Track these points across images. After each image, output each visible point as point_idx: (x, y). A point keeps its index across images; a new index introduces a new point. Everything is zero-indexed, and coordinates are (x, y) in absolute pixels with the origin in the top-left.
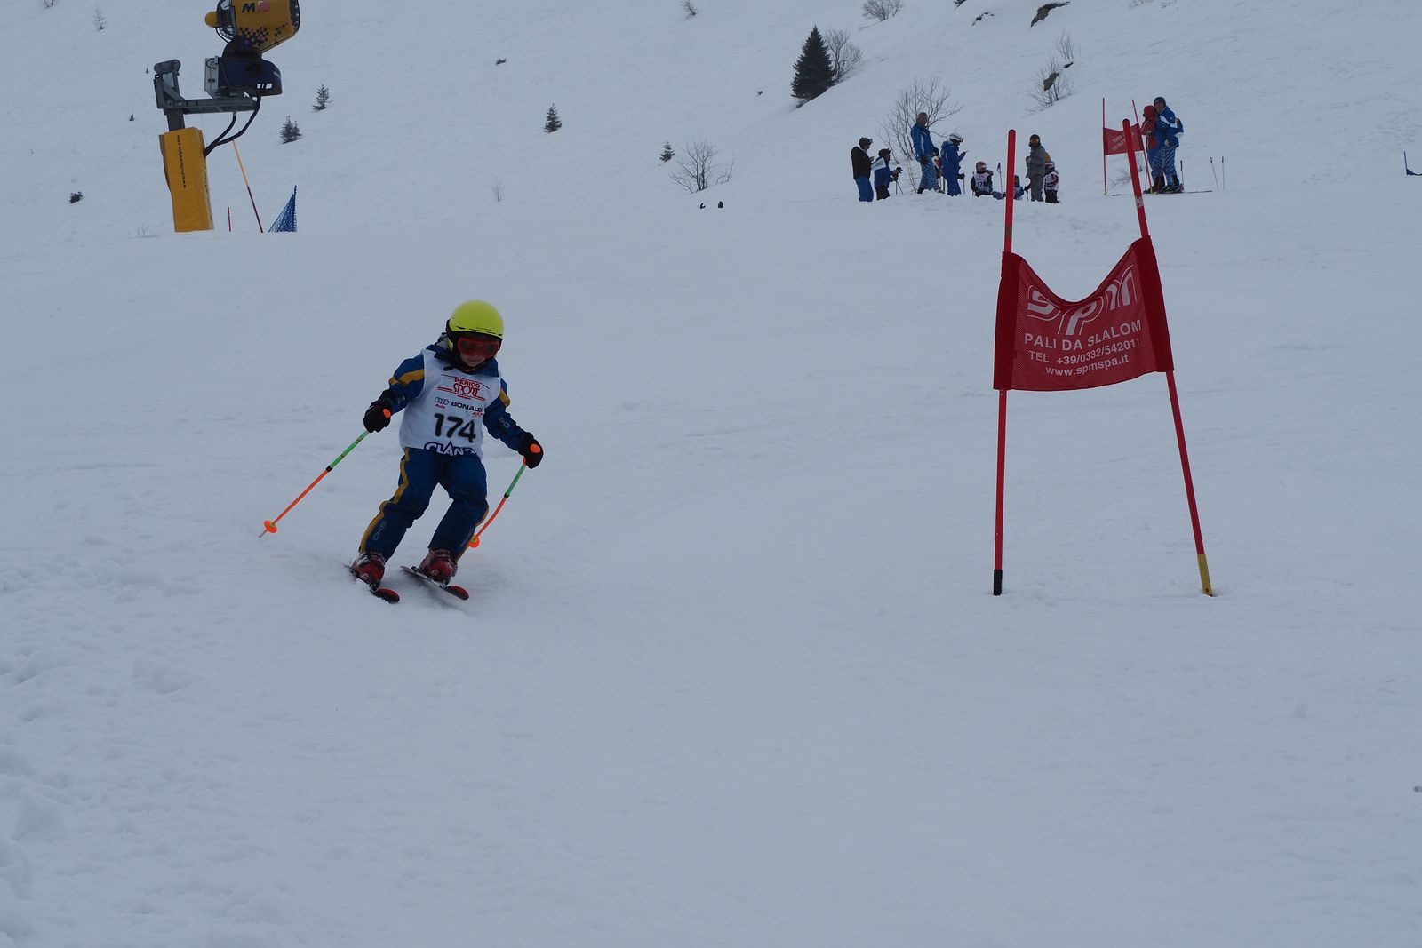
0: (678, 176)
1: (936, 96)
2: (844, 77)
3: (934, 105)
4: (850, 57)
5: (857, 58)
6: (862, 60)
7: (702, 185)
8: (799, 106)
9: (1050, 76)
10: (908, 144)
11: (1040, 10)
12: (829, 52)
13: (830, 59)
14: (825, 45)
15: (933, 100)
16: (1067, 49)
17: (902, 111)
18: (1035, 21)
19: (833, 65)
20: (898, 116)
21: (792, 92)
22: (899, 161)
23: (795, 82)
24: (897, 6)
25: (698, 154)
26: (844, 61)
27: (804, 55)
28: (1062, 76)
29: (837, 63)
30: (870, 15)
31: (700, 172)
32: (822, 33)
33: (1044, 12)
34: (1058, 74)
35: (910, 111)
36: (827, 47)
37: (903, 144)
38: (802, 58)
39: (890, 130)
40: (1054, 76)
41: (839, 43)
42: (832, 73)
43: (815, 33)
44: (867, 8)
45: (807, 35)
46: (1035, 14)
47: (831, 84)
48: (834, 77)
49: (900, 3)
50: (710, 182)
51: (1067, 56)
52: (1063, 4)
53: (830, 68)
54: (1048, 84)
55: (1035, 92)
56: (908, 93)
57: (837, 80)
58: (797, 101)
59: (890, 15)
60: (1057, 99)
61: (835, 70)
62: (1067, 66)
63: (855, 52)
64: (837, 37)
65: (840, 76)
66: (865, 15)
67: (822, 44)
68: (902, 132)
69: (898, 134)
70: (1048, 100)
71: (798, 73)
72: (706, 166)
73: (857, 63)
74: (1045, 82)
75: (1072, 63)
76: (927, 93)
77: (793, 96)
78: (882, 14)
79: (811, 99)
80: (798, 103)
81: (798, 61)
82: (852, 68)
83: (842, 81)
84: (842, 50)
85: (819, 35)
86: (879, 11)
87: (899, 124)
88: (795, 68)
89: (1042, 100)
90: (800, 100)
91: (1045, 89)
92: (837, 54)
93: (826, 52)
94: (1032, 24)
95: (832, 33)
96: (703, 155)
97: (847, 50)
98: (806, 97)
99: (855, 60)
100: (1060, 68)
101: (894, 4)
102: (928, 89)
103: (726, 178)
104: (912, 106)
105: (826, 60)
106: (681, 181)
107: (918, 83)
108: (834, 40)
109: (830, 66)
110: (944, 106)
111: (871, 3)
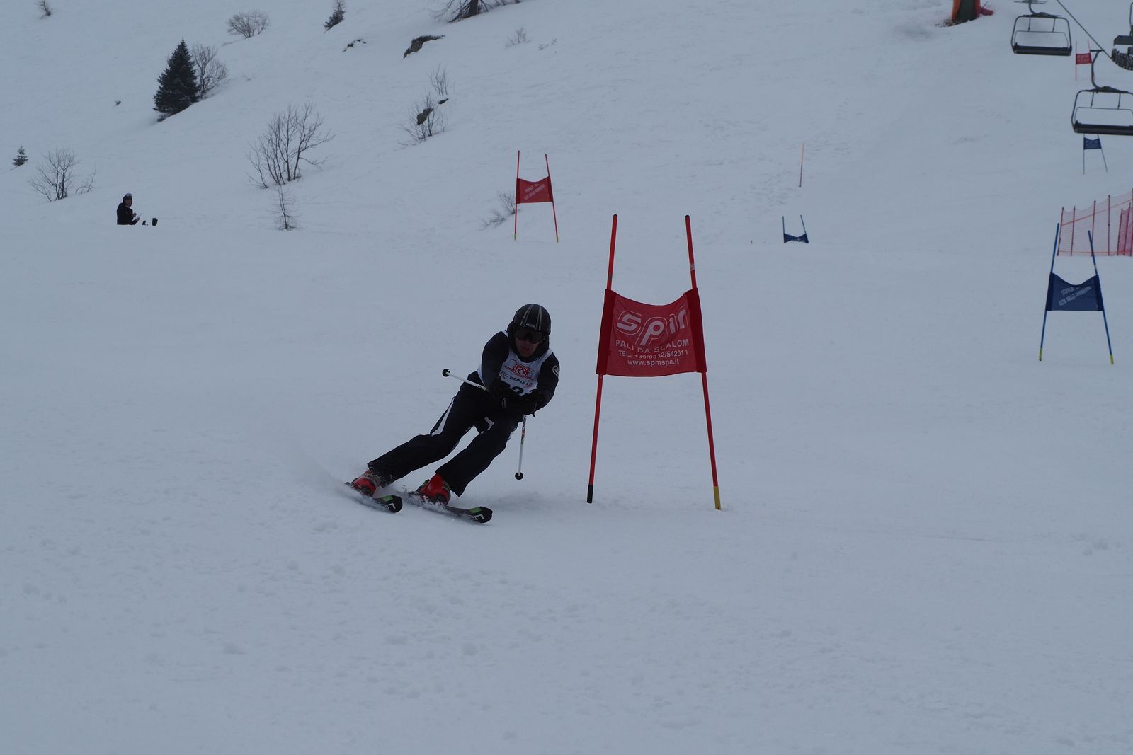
0: (36, 182)
1: (310, 122)
2: (208, 94)
3: (307, 132)
4: (216, 74)
5: (222, 75)
6: (228, 78)
7: (61, 194)
8: (160, 120)
9: (425, 111)
10: (277, 169)
11: (414, 42)
12: (195, 67)
13: (196, 74)
14: (192, 60)
15: (307, 127)
16: (441, 85)
17: (274, 136)
18: (408, 52)
19: (197, 81)
20: (270, 140)
21: (155, 106)
22: (267, 184)
23: (157, 95)
24: (263, 24)
25: (59, 161)
26: (209, 77)
27: (169, 68)
28: (437, 112)
29: (202, 79)
30: (235, 31)
31: (60, 181)
32: (190, 47)
33: (418, 44)
34: (432, 110)
35: (281, 135)
36: (193, 62)
37: (272, 168)
38: (167, 71)
39: (261, 154)
40: (428, 111)
41: (205, 57)
42: (197, 89)
43: (182, 47)
44: (232, 24)
46: (409, 45)
47: (195, 100)
48: (198, 94)
49: (267, 21)
50: (69, 192)
51: (441, 92)
52: (437, 38)
53: (195, 84)
54: (421, 119)
56: (282, 118)
57: (201, 97)
58: (158, 114)
59: (256, 32)
60: (430, 135)
61: (199, 87)
62: (442, 102)
63: (221, 69)
64: (203, 52)
65: (204, 92)
66: (230, 31)
67: (189, 58)
68: (273, 156)
69: (268, 157)
70: (421, 135)
71: (162, 86)
72: (67, 174)
73: (223, 80)
74: (419, 116)
75: (447, 100)
76: (300, 119)
77: (154, 109)
78: (247, 31)
79: (173, 114)
80: (160, 118)
81: (163, 74)
82: (217, 85)
83: (206, 98)
84: (208, 66)
85: (186, 50)
86: (244, 28)
87: (270, 147)
88: (159, 81)
89: (415, 135)
90: (162, 114)
91: (419, 123)
92: (203, 69)
93: (191, 67)
94: (405, 56)
95: (200, 48)
96: (64, 163)
97: (213, 67)
98: (169, 112)
99: (220, 78)
100: (435, 105)
101: (260, 22)
102: (301, 115)
103: (86, 189)
104: (284, 130)
105: (191, 75)
106: (40, 189)
107: (292, 107)
108: (200, 55)
109: (195, 81)
110: (316, 133)
111: (237, 19)
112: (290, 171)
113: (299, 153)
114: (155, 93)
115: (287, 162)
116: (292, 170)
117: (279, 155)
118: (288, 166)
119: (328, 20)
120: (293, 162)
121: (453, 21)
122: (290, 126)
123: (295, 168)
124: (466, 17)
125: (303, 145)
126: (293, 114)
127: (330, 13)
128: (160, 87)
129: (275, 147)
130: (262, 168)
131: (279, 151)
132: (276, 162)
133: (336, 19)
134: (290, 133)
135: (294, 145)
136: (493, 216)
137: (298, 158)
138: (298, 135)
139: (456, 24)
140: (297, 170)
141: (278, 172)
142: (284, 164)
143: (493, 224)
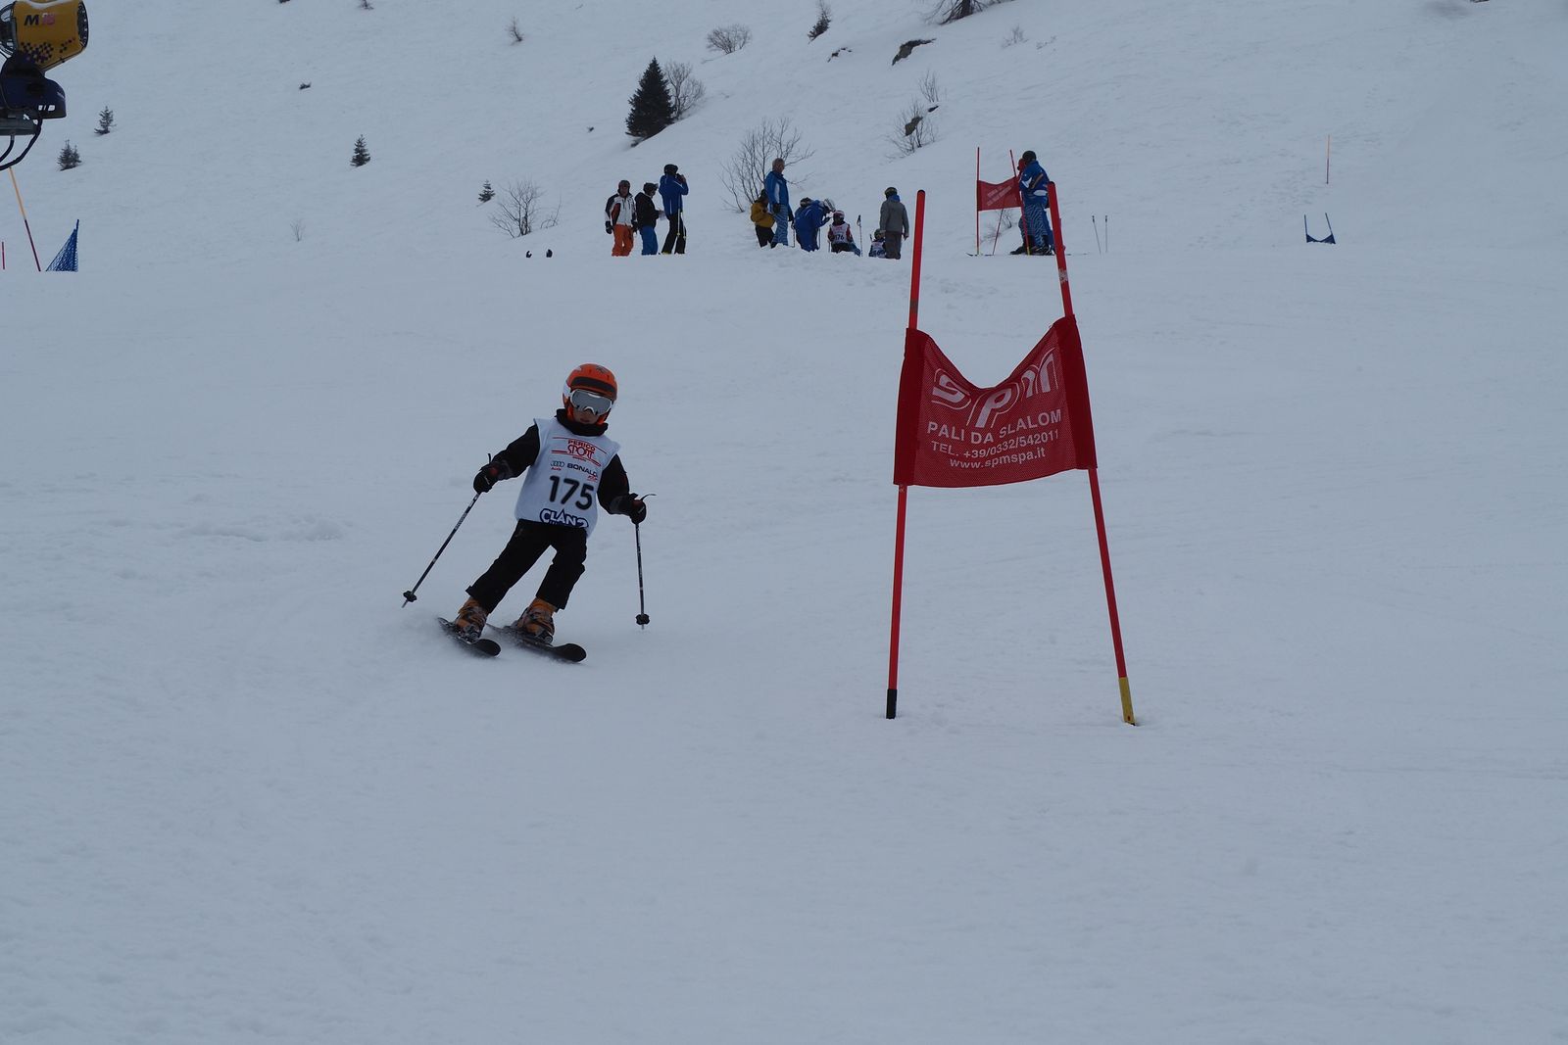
0: (498, 218)
1: (787, 138)
2: (684, 114)
3: (784, 149)
4: (692, 93)
5: (699, 94)
6: (705, 96)
7: (525, 229)
8: (634, 145)
9: (913, 120)
10: (754, 191)
11: (903, 47)
12: (669, 86)
13: (670, 94)
14: (665, 79)
15: (783, 143)
16: (931, 91)
17: (748, 155)
18: (897, 58)
19: (673, 100)
20: (744, 159)
21: (627, 130)
22: (744, 209)
23: (630, 118)
24: (745, 38)
25: (521, 194)
26: (684, 97)
27: (641, 88)
28: (925, 120)
29: (677, 99)
30: (715, 47)
31: (523, 215)
32: (662, 65)
33: (906, 49)
34: (922, 118)
35: (756, 153)
36: (667, 81)
38: (639, 92)
39: (735, 175)
40: (916, 120)
41: (680, 76)
42: (671, 110)
43: (654, 65)
44: (712, 40)
45: (645, 67)
46: (897, 51)
47: (670, 122)
48: (674, 114)
49: (748, 35)
50: (534, 226)
51: (932, 99)
52: (929, 42)
53: (670, 104)
54: (910, 128)
55: (895, 137)
56: (756, 133)
57: (677, 118)
58: (631, 139)
59: (737, 47)
60: (920, 146)
61: (675, 106)
62: (931, 110)
63: (697, 87)
64: (677, 70)
65: (680, 113)
66: (709, 47)
67: (662, 76)
68: (748, 177)
69: (743, 178)
70: (909, 147)
71: (634, 109)
72: (529, 208)
73: (700, 99)
74: (907, 126)
75: (937, 107)
76: (777, 135)
77: (627, 133)
78: (728, 47)
79: (647, 138)
80: (633, 142)
81: (635, 96)
82: (694, 104)
83: (682, 119)
84: (683, 84)
85: (659, 68)
86: (725, 43)
87: (745, 168)
88: (631, 103)
89: (903, 147)
90: (635, 138)
91: (907, 135)
92: (677, 89)
93: (665, 87)
94: (894, 63)
95: (673, 66)
96: (526, 196)
97: (689, 85)
98: (642, 136)
99: (697, 96)
100: (923, 112)
101: (741, 36)
102: (777, 130)
103: (551, 223)
105: (665, 96)
106: (502, 225)
107: (767, 123)
108: (674, 73)
109: (669, 102)
110: (795, 150)
111: (717, 34)
114: (627, 116)
117: (755, 175)
119: (812, 30)
121: (944, 23)
122: (765, 142)
124: (958, 18)
126: (768, 131)
127: (815, 22)
128: (632, 110)
129: (750, 166)
130: (737, 190)
131: (754, 171)
132: (752, 184)
133: (821, 28)
134: (765, 150)
139: (948, 26)
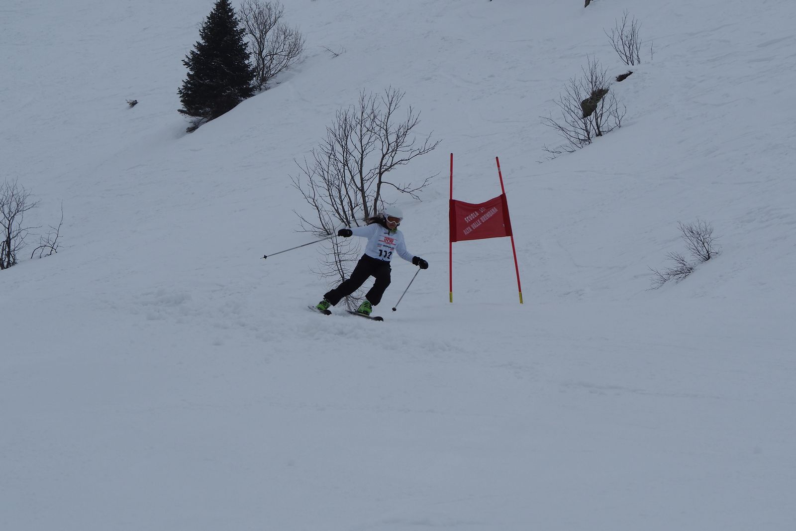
1: (396, 122)
2: (270, 82)
3: (392, 138)
4: (283, 48)
5: (294, 50)
6: (303, 55)
7: (7, 260)
8: (191, 130)
9: (593, 94)
10: (347, 202)
12: (247, 39)
13: (247, 51)
14: (240, 26)
16: (628, 48)
17: (338, 148)
19: (252, 61)
20: (332, 154)
21: (181, 106)
23: (185, 88)
25: (2, 205)
26: (271, 55)
27: (201, 42)
28: (611, 95)
29: (260, 58)
31: (4, 237)
32: (236, 5)
34: (606, 91)
35: (350, 145)
36: (243, 30)
37: (337, 202)
38: (200, 47)
39: (318, 179)
40: (599, 94)
42: (250, 76)
43: (223, 6)
47: (248, 93)
48: (254, 82)
50: (20, 256)
53: (247, 66)
54: (589, 107)
56: (350, 114)
57: (259, 88)
58: (187, 120)
60: (599, 134)
61: (254, 70)
62: (621, 78)
63: (291, 40)
64: (260, 13)
65: (264, 80)
67: (235, 23)
69: (329, 184)
70: (583, 135)
71: (191, 73)
72: (15, 227)
73: (295, 59)
74: (585, 104)
75: (631, 73)
76: (381, 118)
77: (181, 111)
79: (211, 119)
80: (191, 125)
81: (193, 53)
82: (286, 66)
83: (267, 89)
84: (270, 35)
85: (231, 10)
87: (332, 168)
88: (186, 64)
89: (573, 134)
90: (194, 119)
91: (582, 116)
92: (261, 43)
93: (240, 39)
95: (254, 6)
96: (8, 209)
97: (278, 36)
98: (204, 115)
99: (291, 54)
100: (610, 81)
102: (382, 111)
103: (47, 250)
104: (354, 137)
105: (241, 53)
107: (366, 99)
108: (255, 17)
109: (246, 62)
110: (408, 139)
112: (368, 204)
113: (381, 174)
114: (181, 85)
115: (362, 190)
116: (370, 204)
117: (348, 178)
118: (364, 197)
120: (371, 190)
122: (365, 130)
123: (376, 200)
125: (388, 161)
126: (368, 111)
128: (188, 75)
129: (340, 165)
130: (320, 202)
131: (347, 173)
134: (364, 142)
135: (372, 162)
136: (674, 266)
137: (380, 182)
138: (378, 144)
140: (379, 202)
141: (347, 208)
142: (356, 193)
143: (673, 279)
